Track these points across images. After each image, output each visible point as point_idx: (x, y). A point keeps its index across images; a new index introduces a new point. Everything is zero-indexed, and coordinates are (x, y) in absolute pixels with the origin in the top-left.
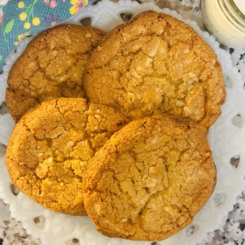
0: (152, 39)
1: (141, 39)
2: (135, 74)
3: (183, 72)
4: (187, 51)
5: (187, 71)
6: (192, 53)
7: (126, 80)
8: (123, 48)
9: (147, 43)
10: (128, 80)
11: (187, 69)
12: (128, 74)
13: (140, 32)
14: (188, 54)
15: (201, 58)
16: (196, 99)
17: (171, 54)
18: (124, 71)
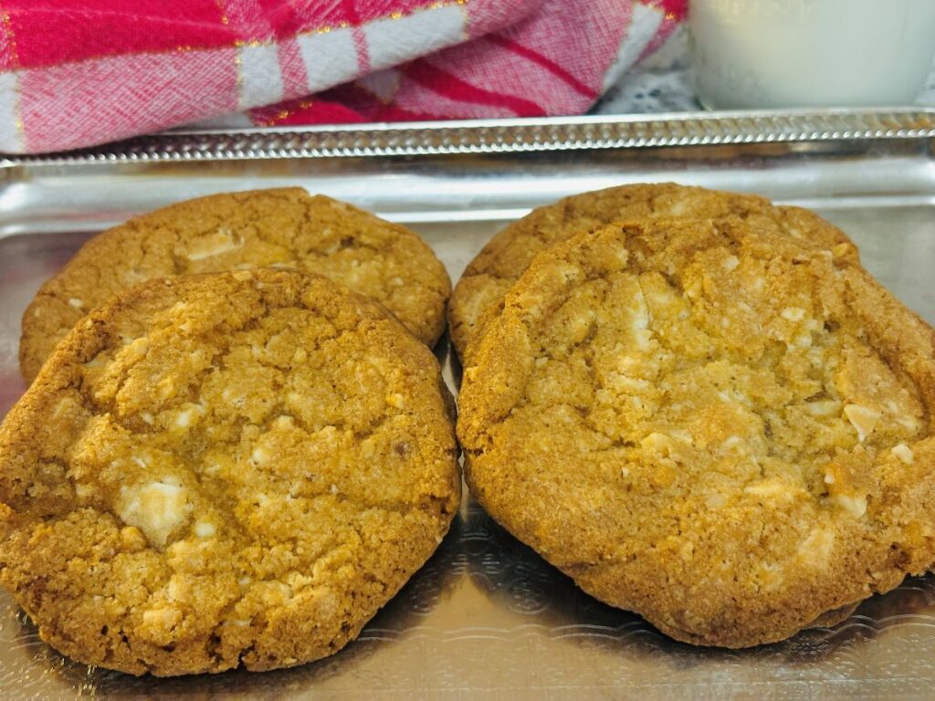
0: (611, 284)
1: (578, 295)
2: (627, 382)
3: (761, 319)
4: (732, 263)
5: (770, 311)
6: (749, 260)
7: (611, 413)
8: (544, 341)
9: (604, 300)
10: (618, 411)
11: (769, 308)
12: (604, 396)
13: (564, 280)
14: (738, 267)
15: (784, 259)
16: (859, 372)
17: (691, 292)
18: (586, 394)
